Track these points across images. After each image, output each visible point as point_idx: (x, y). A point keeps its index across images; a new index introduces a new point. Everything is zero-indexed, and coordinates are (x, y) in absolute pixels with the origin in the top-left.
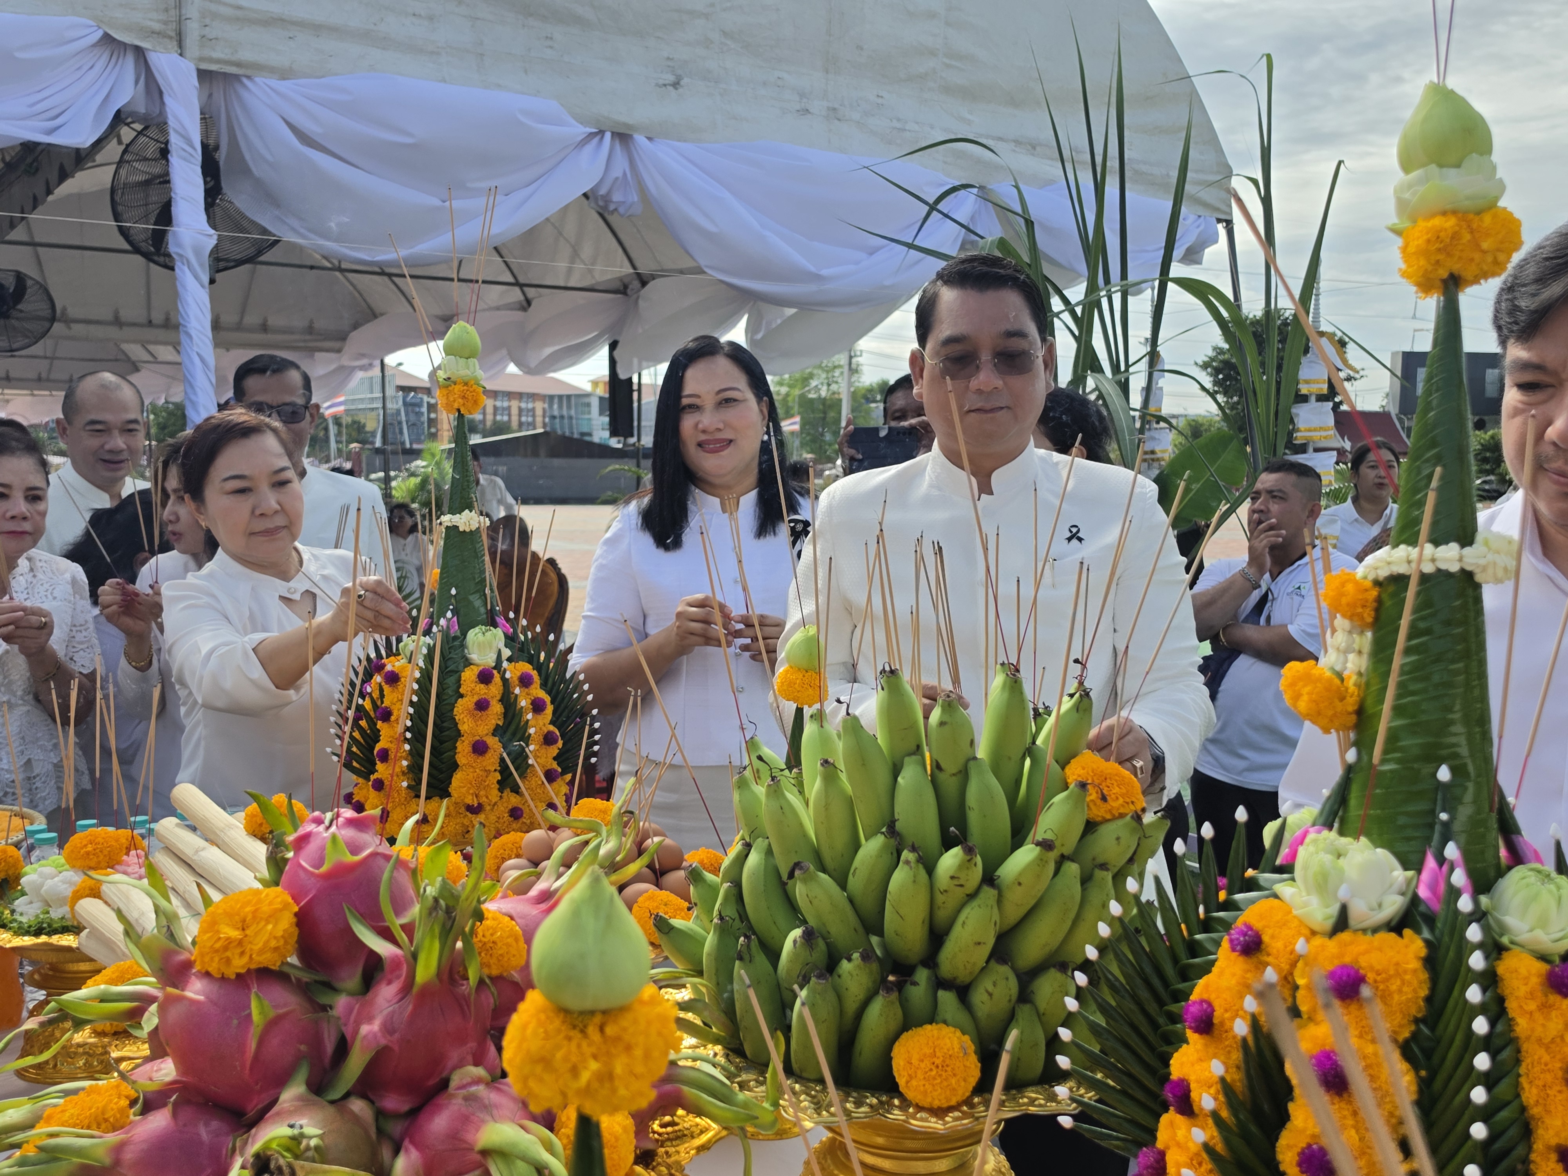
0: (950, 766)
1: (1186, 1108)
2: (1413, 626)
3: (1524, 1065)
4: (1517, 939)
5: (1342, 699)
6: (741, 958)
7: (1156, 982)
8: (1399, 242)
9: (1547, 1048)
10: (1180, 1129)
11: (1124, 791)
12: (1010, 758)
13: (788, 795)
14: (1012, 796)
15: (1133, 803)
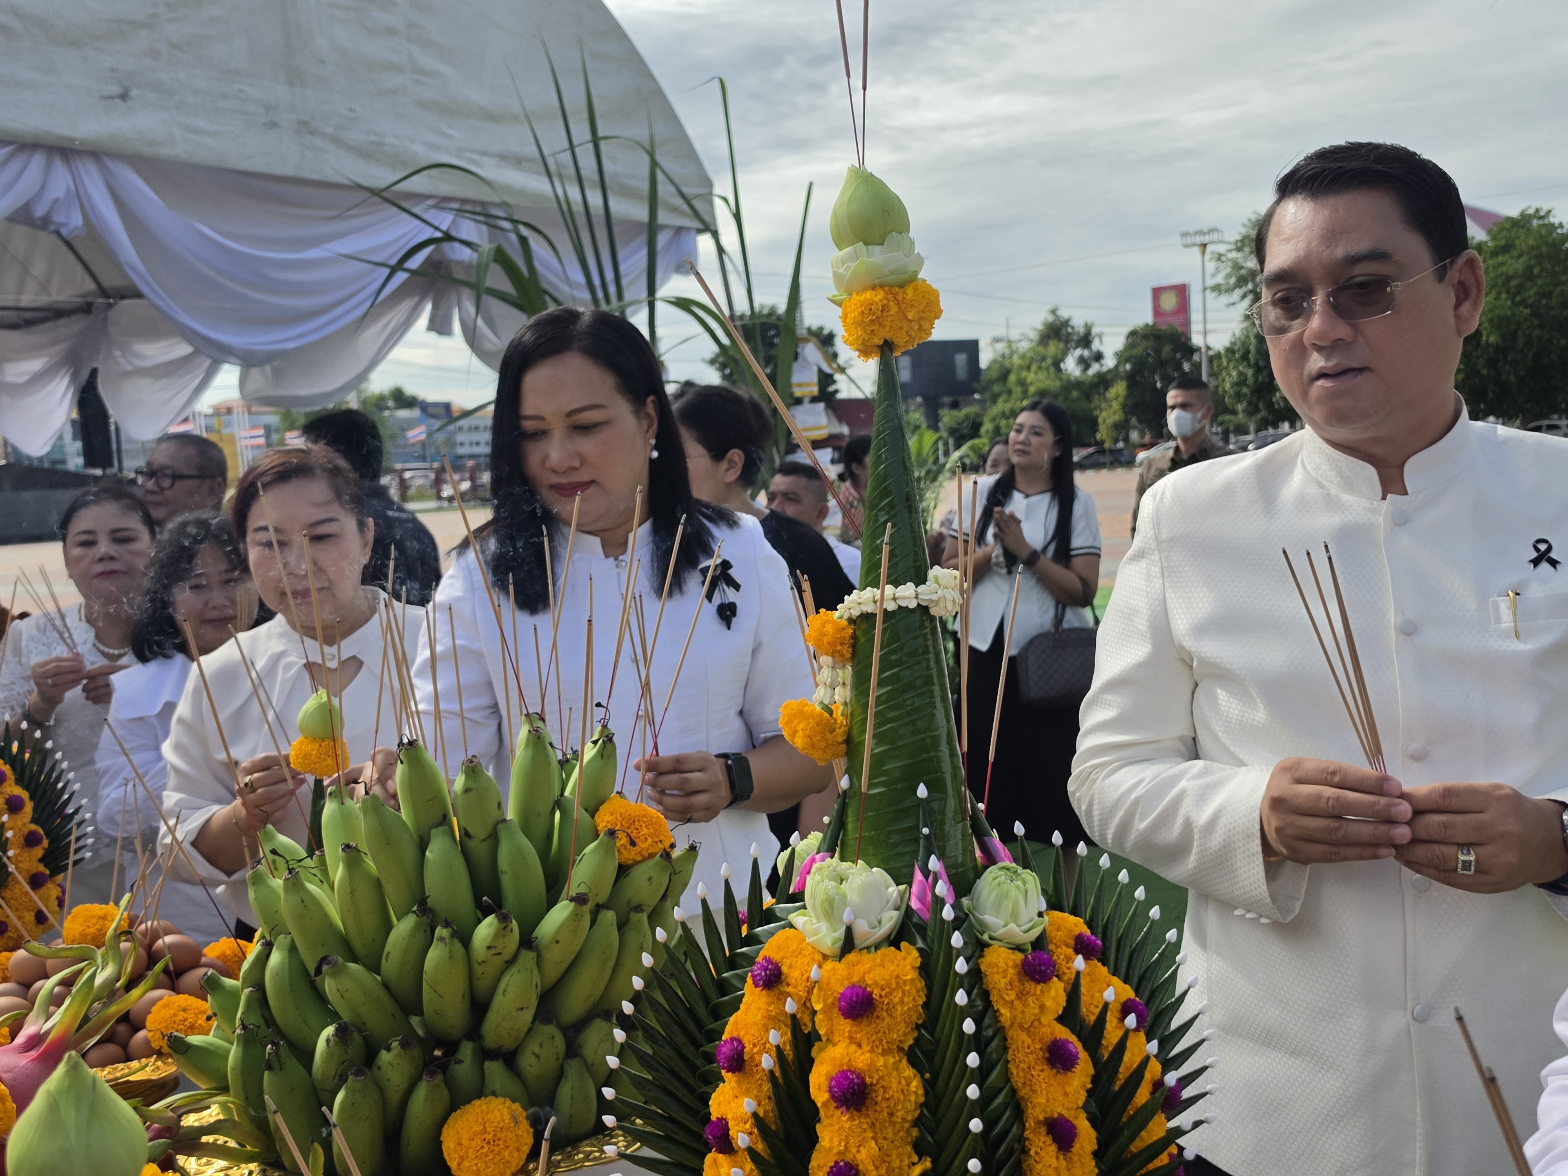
0: (479, 832)
1: (727, 1147)
2: (882, 659)
3: (1010, 1051)
4: (994, 934)
5: (832, 731)
6: (270, 1068)
7: (691, 1026)
8: (839, 311)
9: (1028, 1031)
10: (723, 1167)
11: (652, 831)
12: (539, 815)
13: (310, 887)
14: (544, 852)
15: (661, 841)
